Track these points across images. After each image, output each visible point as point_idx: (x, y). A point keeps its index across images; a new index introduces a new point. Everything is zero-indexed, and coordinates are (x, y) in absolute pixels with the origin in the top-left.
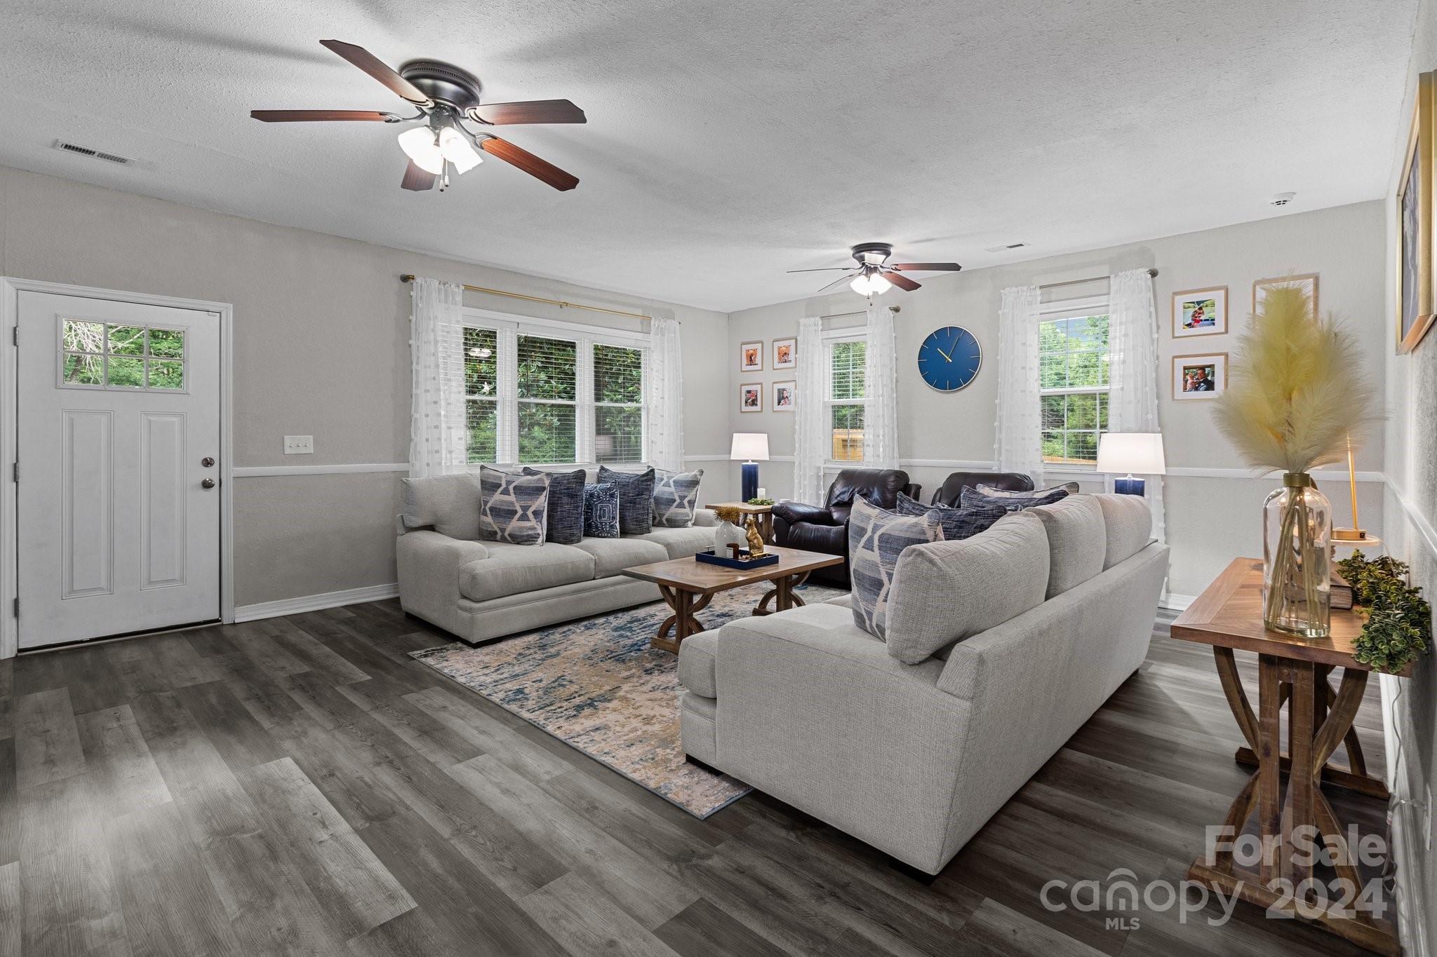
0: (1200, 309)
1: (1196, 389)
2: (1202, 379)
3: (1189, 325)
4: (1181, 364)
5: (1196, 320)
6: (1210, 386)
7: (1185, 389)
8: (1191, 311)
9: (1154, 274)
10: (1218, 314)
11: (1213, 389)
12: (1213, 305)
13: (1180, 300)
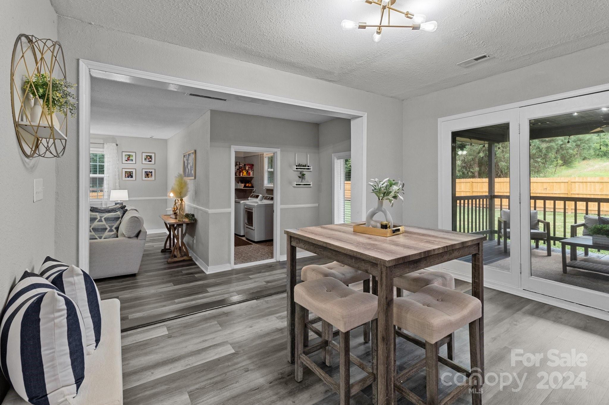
0: (129, 157)
1: (128, 177)
2: (130, 175)
3: (126, 160)
4: (124, 170)
5: (128, 159)
6: (132, 177)
7: (125, 177)
8: (127, 157)
9: (117, 145)
10: (134, 158)
11: (133, 178)
12: (132, 156)
13: (124, 154)
